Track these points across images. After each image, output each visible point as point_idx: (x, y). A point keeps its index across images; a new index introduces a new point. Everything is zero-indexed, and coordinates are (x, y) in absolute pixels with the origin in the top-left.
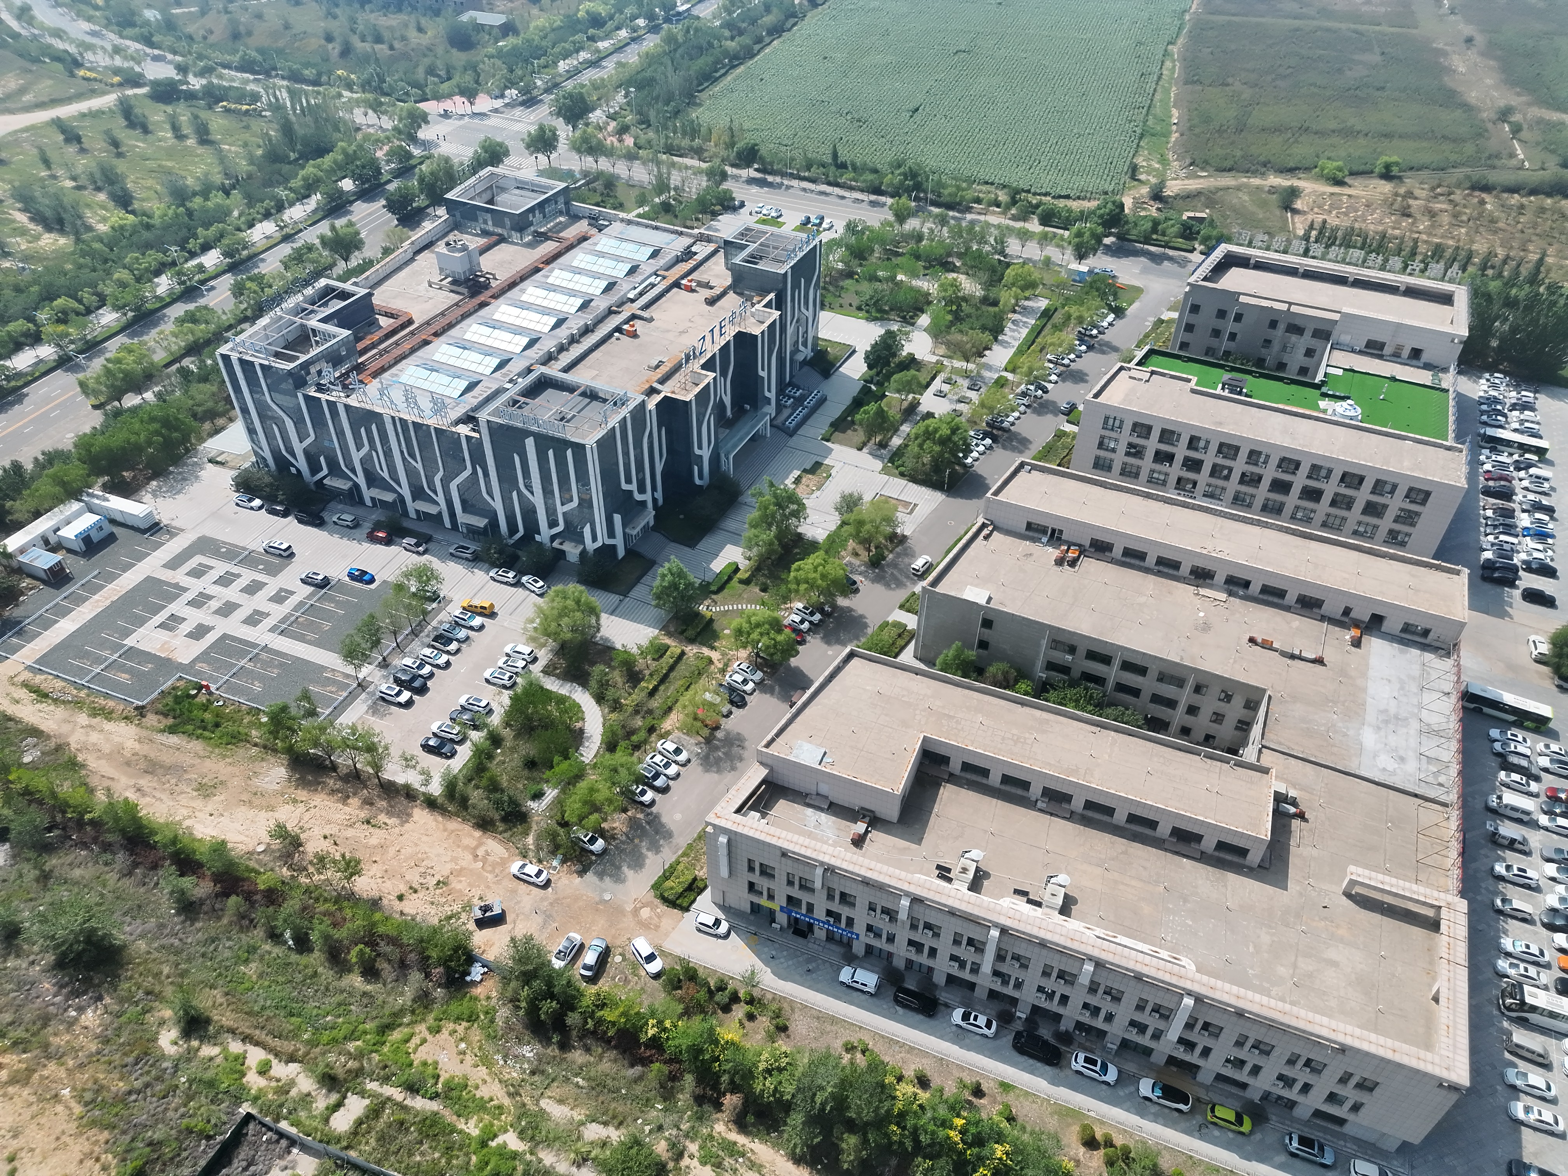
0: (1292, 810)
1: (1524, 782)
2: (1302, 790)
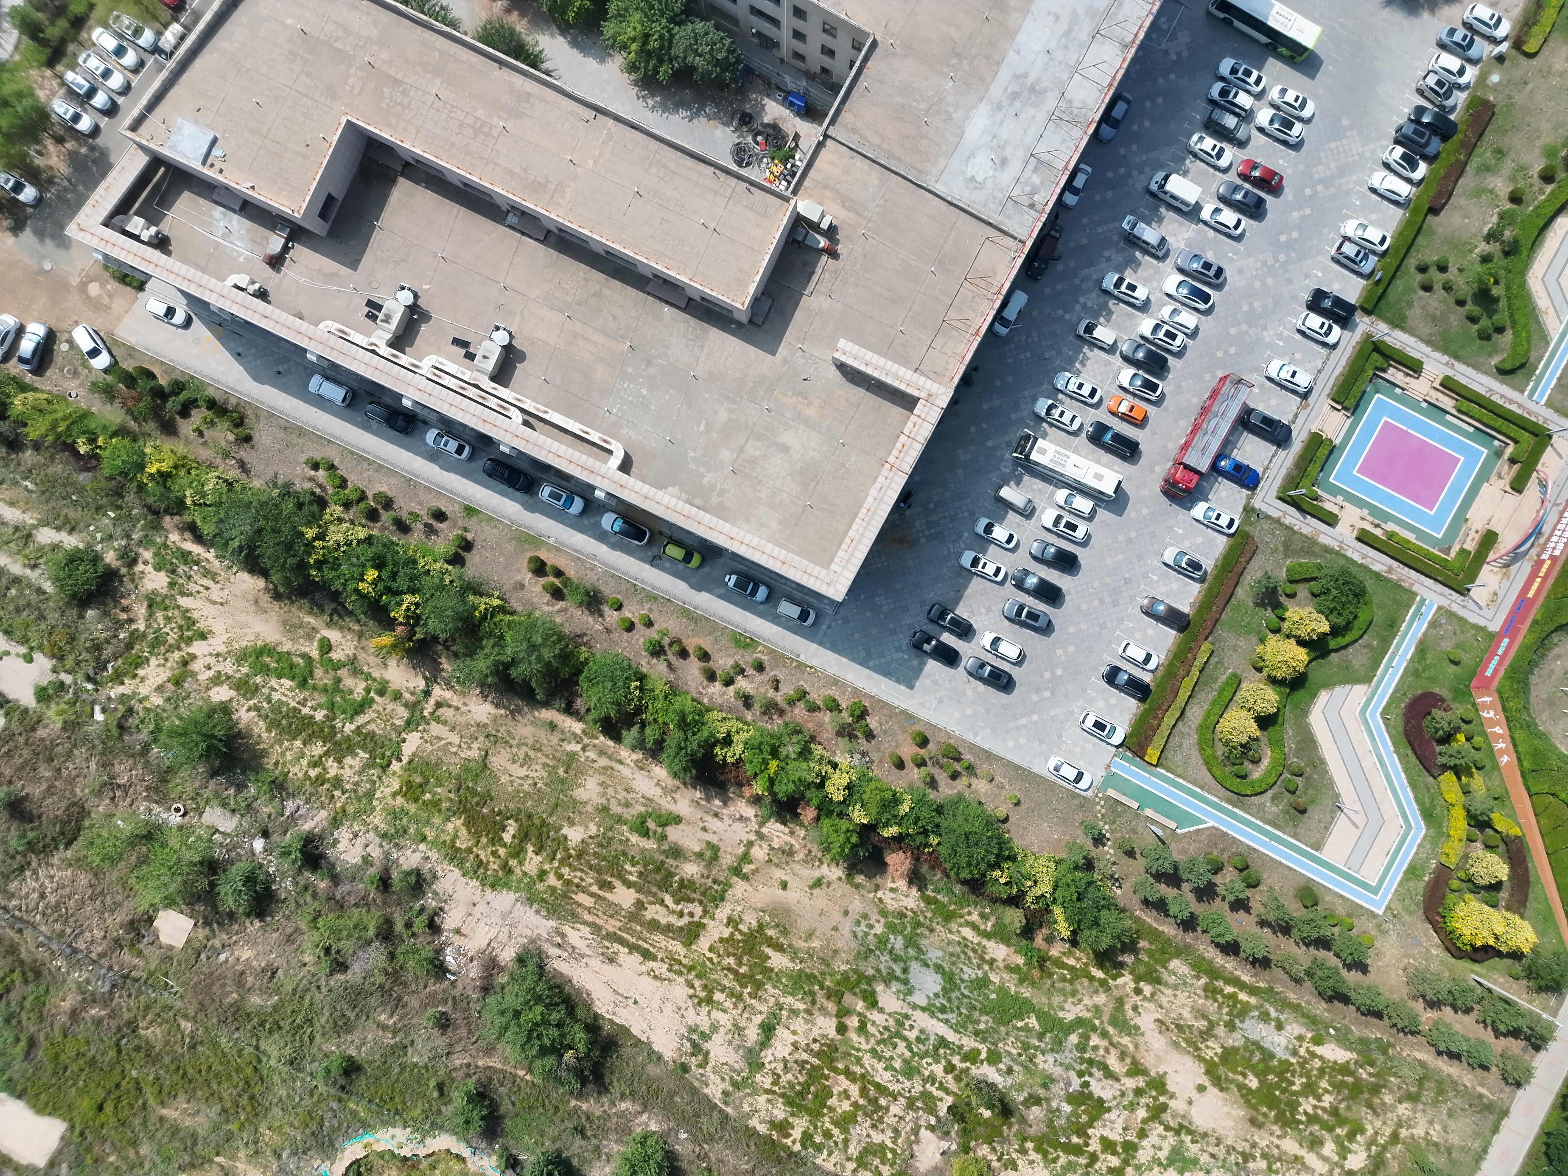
0: (823, 243)
1: (1214, 153)
2: (851, 209)
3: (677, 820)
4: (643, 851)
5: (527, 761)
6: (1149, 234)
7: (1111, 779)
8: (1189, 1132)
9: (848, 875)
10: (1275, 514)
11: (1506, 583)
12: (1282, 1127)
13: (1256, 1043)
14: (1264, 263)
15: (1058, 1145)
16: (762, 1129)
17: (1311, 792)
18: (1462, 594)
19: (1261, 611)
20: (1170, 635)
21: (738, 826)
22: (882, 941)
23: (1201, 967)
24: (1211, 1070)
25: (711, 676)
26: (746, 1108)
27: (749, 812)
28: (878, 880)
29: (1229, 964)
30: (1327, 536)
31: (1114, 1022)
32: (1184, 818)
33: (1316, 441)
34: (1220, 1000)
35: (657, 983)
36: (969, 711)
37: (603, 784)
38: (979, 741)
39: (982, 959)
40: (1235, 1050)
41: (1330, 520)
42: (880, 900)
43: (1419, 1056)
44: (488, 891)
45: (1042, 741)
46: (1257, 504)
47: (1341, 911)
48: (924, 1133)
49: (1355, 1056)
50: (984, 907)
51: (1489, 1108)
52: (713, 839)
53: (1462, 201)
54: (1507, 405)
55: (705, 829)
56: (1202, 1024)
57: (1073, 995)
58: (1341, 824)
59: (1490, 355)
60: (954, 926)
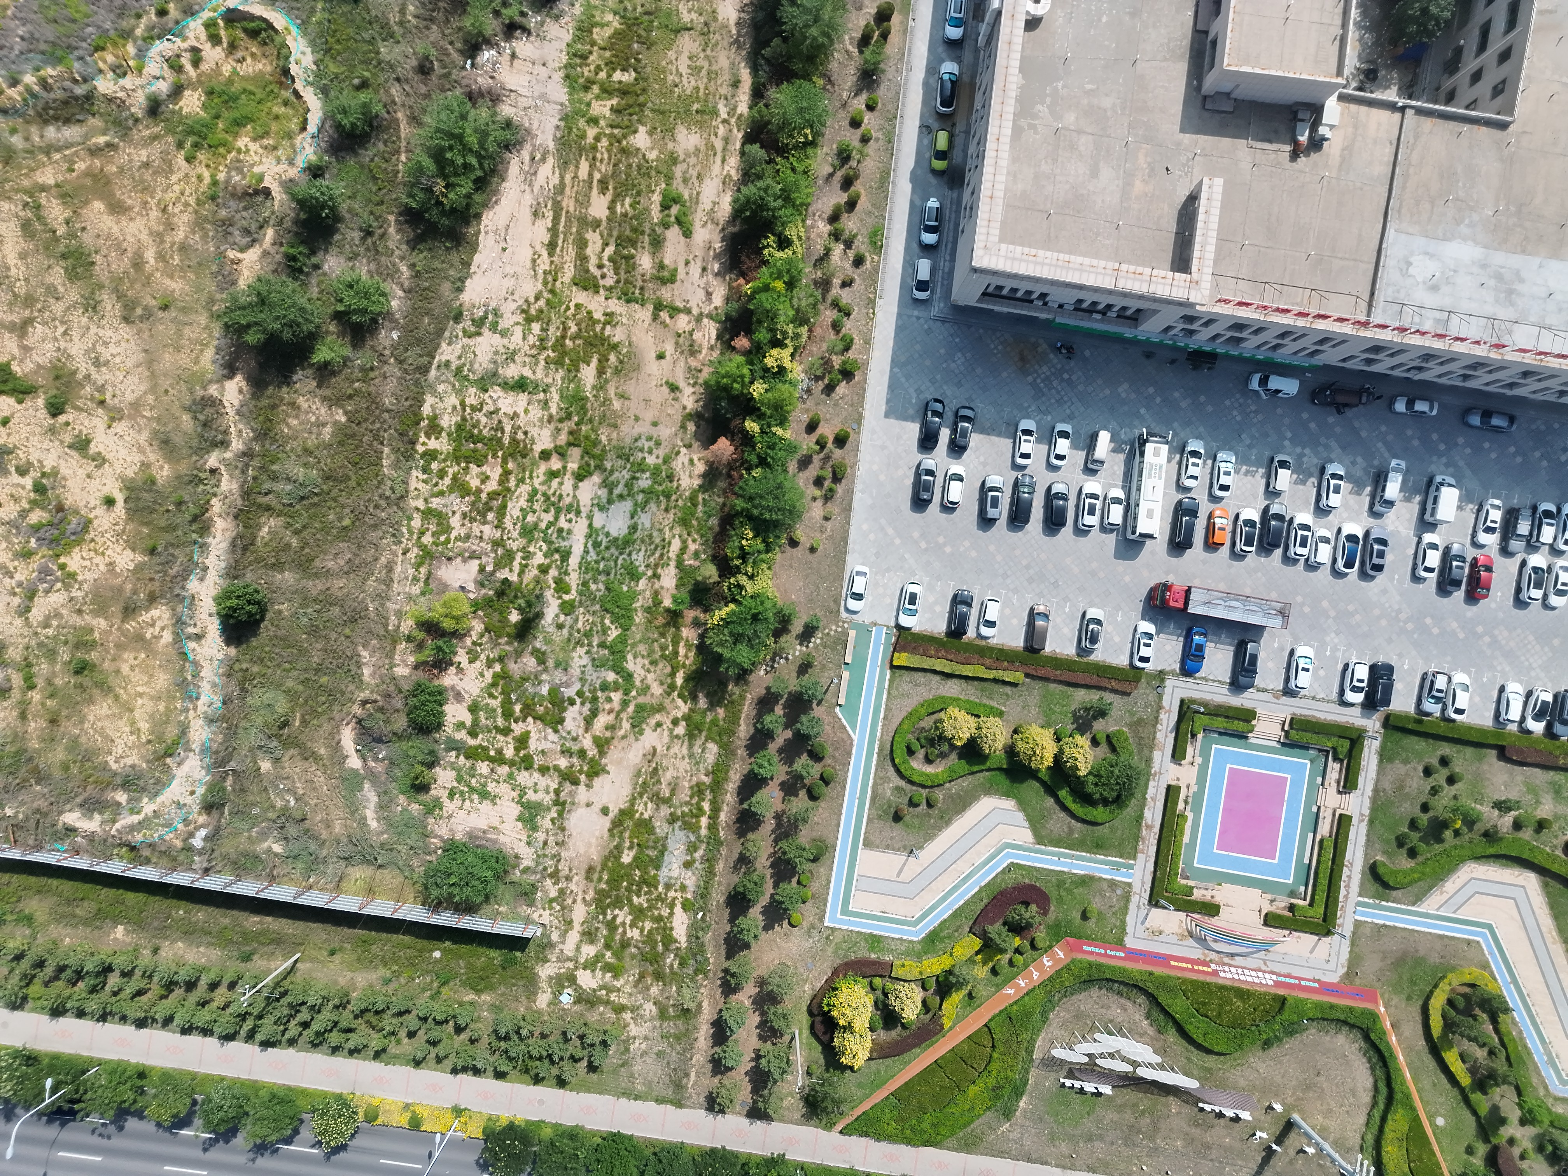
0: (1303, 138)
1: (1489, 524)
2: (1343, 159)
3: (687, 234)
4: (647, 210)
5: (695, 71)
6: (1393, 489)
7: (865, 630)
8: (560, 814)
9: (690, 415)
10: (1165, 703)
11: (1174, 939)
12: (594, 900)
13: (664, 848)
14: (1399, 611)
15: (506, 693)
16: (426, 410)
17: (916, 822)
18: (1150, 901)
19: (1069, 718)
20: (1017, 641)
21: (701, 294)
22: (641, 467)
23: (718, 774)
24: (626, 814)
25: (834, 218)
26: (441, 388)
27: (718, 300)
28: (696, 445)
29: (730, 797)
30: (1161, 757)
31: (640, 708)
32: (852, 710)
33: (1248, 716)
34: (694, 801)
35: (529, 264)
36: (882, 477)
37: (698, 150)
38: (857, 496)
39: (656, 565)
40: (651, 830)
41: (1178, 755)
42: (678, 453)
43: (705, 1004)
44: (561, 74)
45: (877, 555)
46: (1169, 683)
47: (815, 886)
48: (474, 565)
49: (684, 945)
50: (705, 552)
51: (679, 1086)
52: (681, 274)
53: (1519, 778)
54: (1343, 884)
55: (687, 263)
56: (666, 792)
57: (652, 663)
58: (896, 859)
59: (1384, 853)
60: (677, 530)
